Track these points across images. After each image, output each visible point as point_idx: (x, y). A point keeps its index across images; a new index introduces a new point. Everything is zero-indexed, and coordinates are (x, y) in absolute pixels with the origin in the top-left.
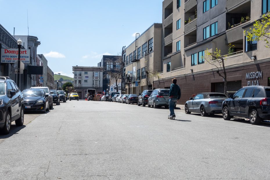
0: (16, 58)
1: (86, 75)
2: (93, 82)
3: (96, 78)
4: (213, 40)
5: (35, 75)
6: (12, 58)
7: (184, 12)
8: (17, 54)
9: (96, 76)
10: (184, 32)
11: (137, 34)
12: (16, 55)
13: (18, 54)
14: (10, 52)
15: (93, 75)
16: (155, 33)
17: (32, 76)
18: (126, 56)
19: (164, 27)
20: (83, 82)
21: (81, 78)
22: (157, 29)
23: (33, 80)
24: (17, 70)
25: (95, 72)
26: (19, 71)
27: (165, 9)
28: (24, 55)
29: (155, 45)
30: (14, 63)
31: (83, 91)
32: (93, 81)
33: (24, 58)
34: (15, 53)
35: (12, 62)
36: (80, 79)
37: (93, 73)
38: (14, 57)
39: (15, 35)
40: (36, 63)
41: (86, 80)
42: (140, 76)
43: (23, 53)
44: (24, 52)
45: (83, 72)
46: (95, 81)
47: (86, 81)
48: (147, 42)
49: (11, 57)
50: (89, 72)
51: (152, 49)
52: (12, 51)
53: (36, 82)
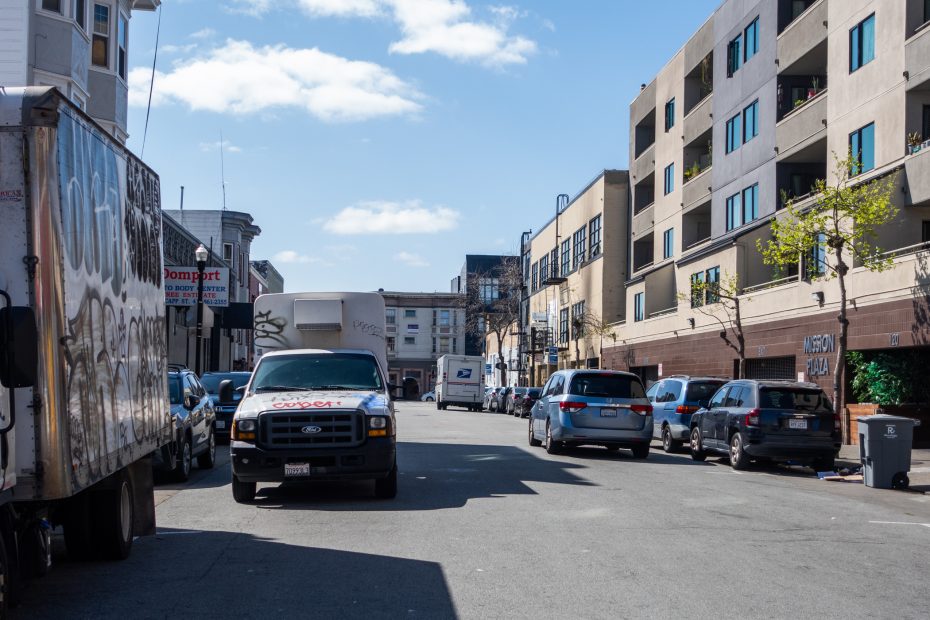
0: (189, 291)
1: (411, 321)
2: (434, 342)
3: (442, 330)
4: (739, 239)
5: (244, 330)
6: (181, 293)
7: (681, 145)
8: (193, 282)
9: (445, 322)
10: (682, 205)
11: (560, 198)
12: (192, 284)
13: (197, 281)
14: (174, 275)
15: (435, 320)
16: (608, 200)
17: (235, 332)
18: (532, 262)
19: (633, 183)
20: (400, 343)
21: (394, 330)
22: (612, 188)
23: (237, 345)
24: (195, 328)
25: (439, 310)
26: (199, 332)
27: (638, 127)
28: (213, 283)
29: (606, 236)
30: (185, 304)
31: (401, 372)
32: (434, 339)
33: (211, 292)
34: (189, 278)
35: (179, 303)
36: (390, 335)
37: (435, 312)
38: (185, 288)
39: (184, 208)
40: (248, 290)
41: (411, 336)
42: (568, 330)
43: (210, 279)
44: (213, 277)
45: (401, 311)
46: (438, 341)
47: (410, 340)
48: (585, 226)
49: (178, 288)
50: (419, 311)
51: (598, 248)
52: (180, 273)
53: (246, 348)
